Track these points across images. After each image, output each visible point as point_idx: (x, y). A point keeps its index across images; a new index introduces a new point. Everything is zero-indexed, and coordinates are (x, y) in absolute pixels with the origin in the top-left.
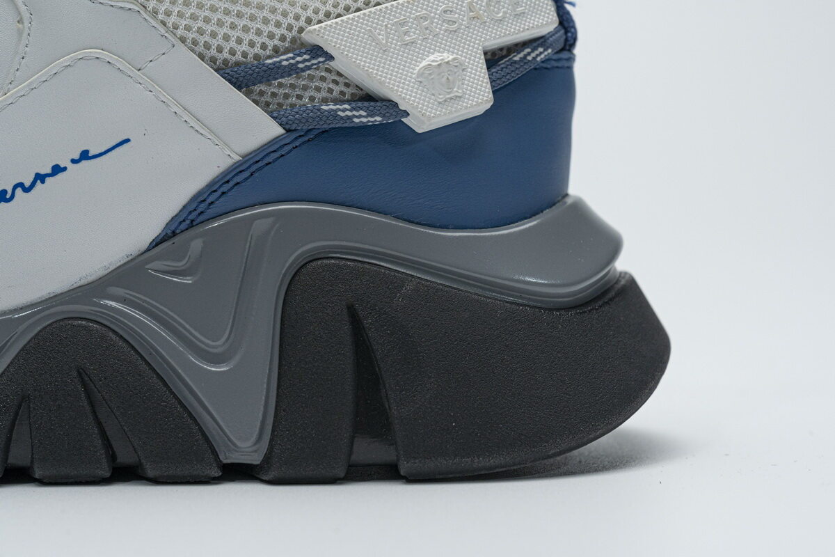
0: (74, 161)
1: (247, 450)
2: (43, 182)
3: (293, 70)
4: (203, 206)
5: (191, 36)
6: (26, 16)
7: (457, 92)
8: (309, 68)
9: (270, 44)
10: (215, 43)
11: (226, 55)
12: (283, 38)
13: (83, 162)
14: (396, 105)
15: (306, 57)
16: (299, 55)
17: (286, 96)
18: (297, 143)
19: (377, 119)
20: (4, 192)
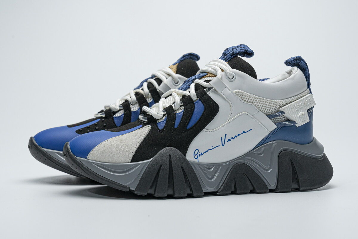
0: (242, 133)
1: (273, 187)
2: (236, 137)
4: (264, 141)
5: (262, 109)
6: (232, 106)
8: (280, 115)
9: (274, 110)
10: (266, 111)
11: (267, 113)
13: (244, 133)
14: (295, 122)
15: (281, 113)
16: (279, 113)
18: (280, 129)
19: (292, 125)
20: (229, 139)
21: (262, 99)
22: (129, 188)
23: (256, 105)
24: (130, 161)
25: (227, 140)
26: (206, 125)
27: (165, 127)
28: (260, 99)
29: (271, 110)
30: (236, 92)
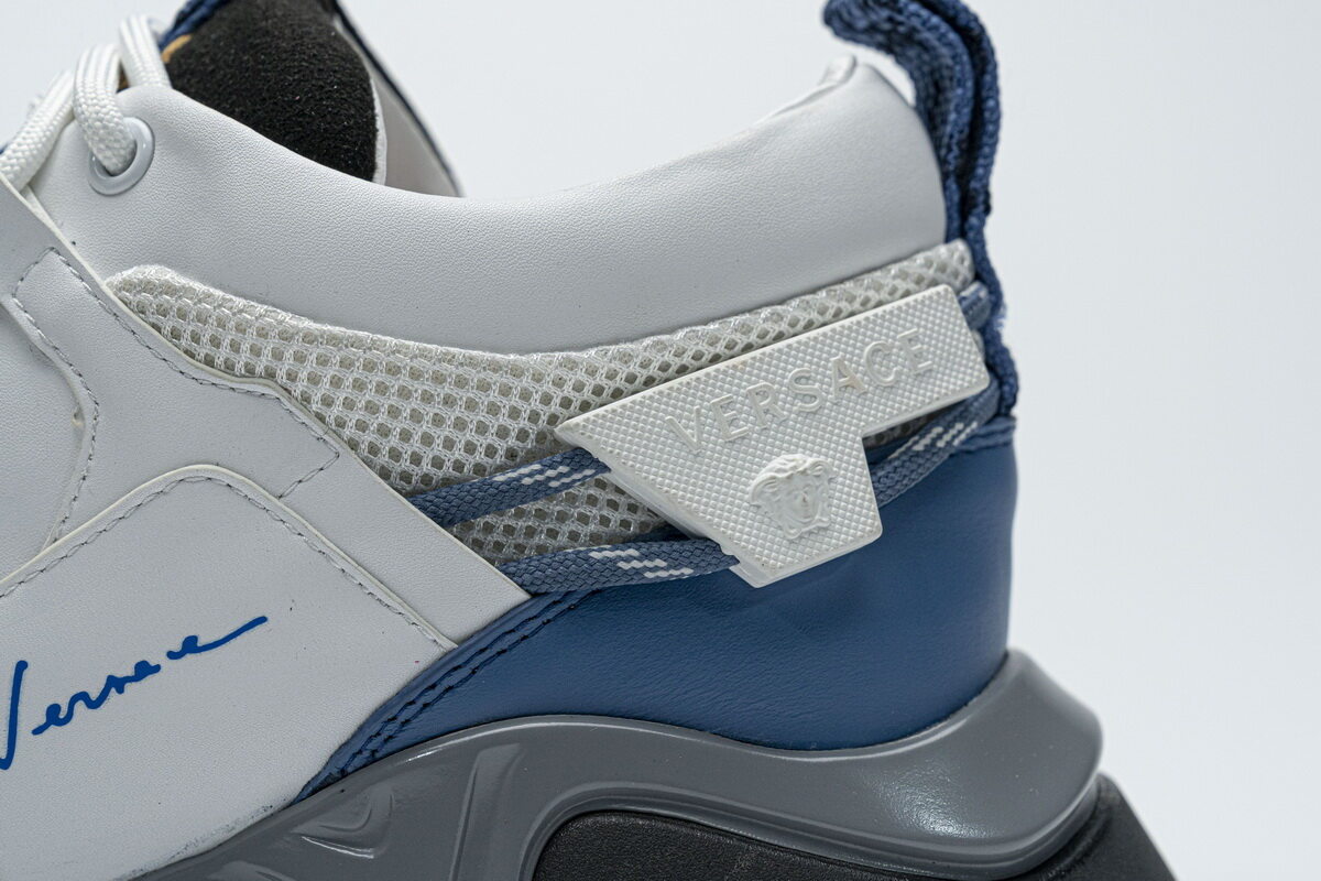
0: (172, 655)
2: (120, 691)
3: (541, 490)
4: (392, 727)
5: (367, 438)
6: (88, 406)
7: (821, 519)
8: (568, 486)
10: (407, 450)
11: (426, 467)
12: (523, 435)
13: (188, 656)
14: (716, 547)
15: (563, 469)
16: (551, 467)
17: (531, 532)
18: (550, 615)
19: (687, 571)
20: (53, 711)
21: (356, 343)
23: (306, 399)
25: (32, 715)
28: (334, 340)
30: (128, 286)
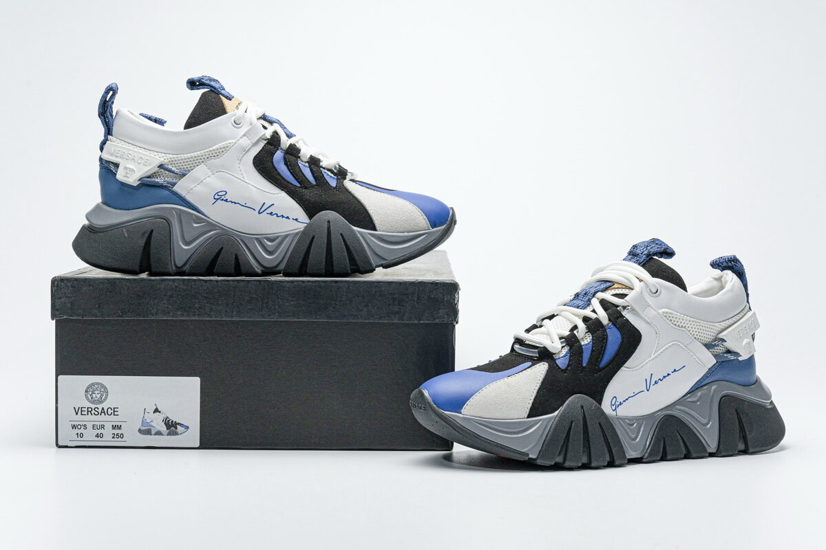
0: (672, 372)
1: (712, 449)
2: (665, 378)
3: (718, 345)
4: (699, 384)
9: (712, 338)
11: (704, 341)
13: (675, 372)
15: (720, 342)
17: (717, 352)
20: (656, 381)
21: (699, 322)
22: (528, 455)
23: (689, 331)
24: (526, 416)
25: (653, 382)
26: (625, 362)
27: (569, 365)
29: (708, 338)
30: (663, 313)
